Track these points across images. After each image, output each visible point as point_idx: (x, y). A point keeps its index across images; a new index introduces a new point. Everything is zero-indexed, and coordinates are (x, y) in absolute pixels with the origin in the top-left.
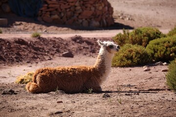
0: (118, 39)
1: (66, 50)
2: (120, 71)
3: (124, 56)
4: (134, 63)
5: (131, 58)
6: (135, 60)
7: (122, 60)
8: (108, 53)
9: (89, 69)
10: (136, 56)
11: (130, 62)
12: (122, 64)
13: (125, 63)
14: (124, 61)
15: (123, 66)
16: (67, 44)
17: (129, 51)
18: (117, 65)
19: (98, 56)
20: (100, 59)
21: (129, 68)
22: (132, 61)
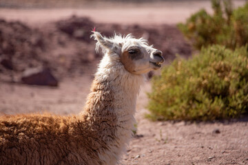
0: (194, 29)
1: (34, 62)
2: (184, 134)
3: (200, 85)
4: (234, 108)
5: (224, 94)
6: (237, 101)
7: (194, 99)
8: (124, 74)
9: (62, 125)
10: (239, 87)
11: (218, 105)
12: (193, 113)
13: (202, 110)
14: (200, 102)
15: (198, 120)
16: (40, 44)
17: (218, 71)
18: (178, 113)
19: (95, 84)
20: (99, 94)
21: (216, 126)
22: (227, 103)
